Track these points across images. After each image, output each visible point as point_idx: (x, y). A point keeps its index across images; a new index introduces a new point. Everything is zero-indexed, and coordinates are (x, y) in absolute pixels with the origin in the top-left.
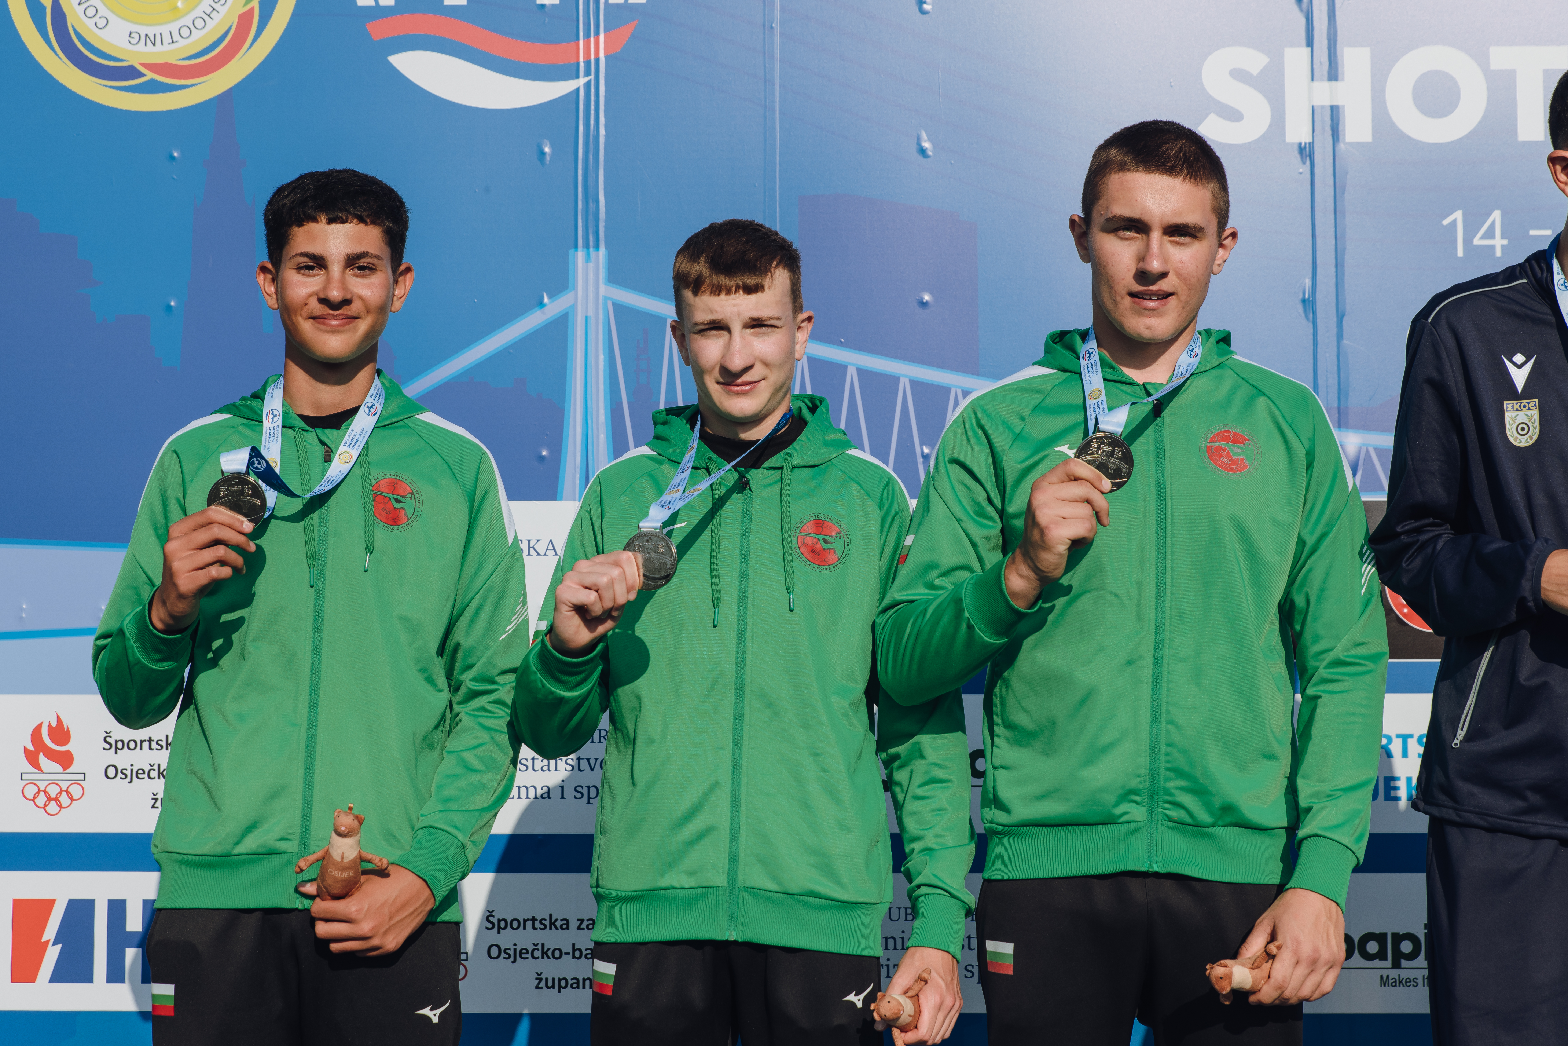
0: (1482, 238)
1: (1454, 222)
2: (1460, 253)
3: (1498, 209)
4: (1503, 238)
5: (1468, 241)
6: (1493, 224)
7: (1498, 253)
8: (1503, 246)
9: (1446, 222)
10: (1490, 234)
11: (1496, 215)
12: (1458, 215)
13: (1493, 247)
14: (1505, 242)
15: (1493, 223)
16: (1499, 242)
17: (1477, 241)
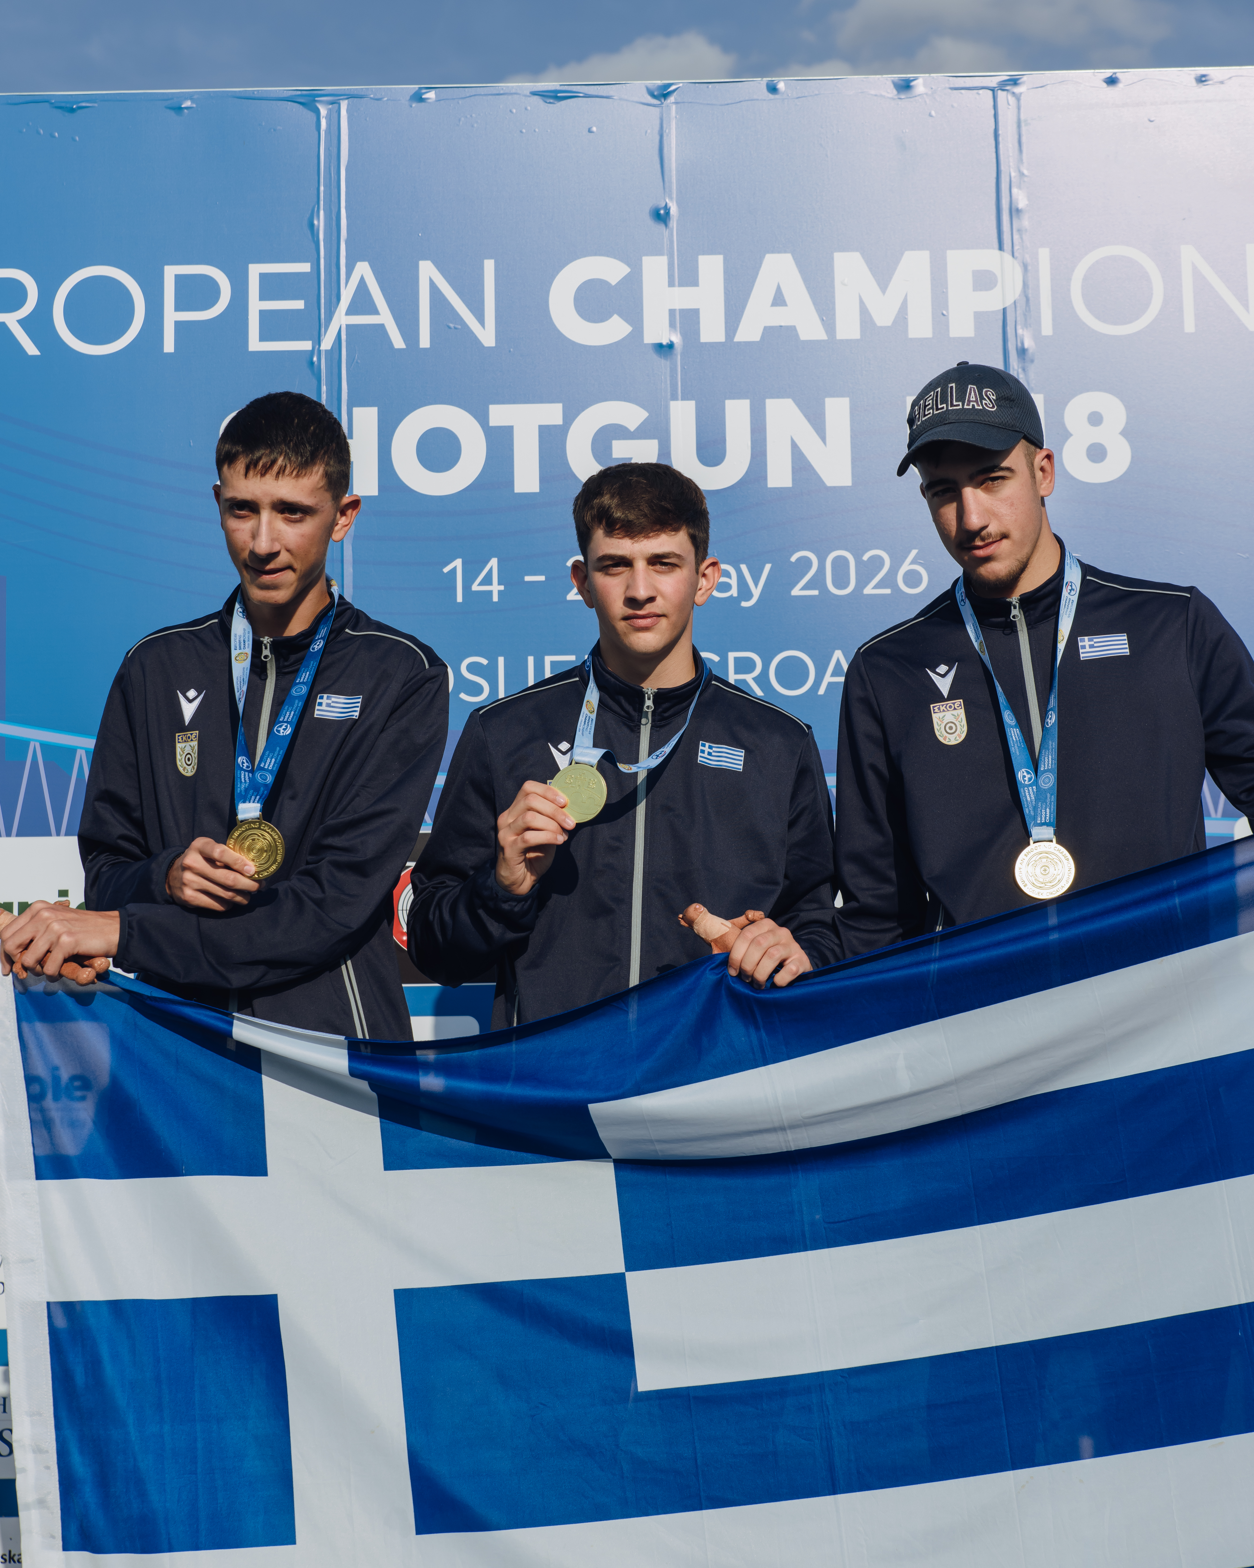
0: (480, 584)
1: (454, 570)
2: (460, 599)
3: (495, 557)
4: (499, 584)
5: (467, 587)
6: (491, 571)
7: (495, 598)
8: (500, 592)
9: (446, 570)
10: (488, 580)
11: (494, 563)
12: (458, 563)
13: (491, 592)
14: (502, 588)
15: (491, 569)
16: (496, 588)
17: (475, 587)
